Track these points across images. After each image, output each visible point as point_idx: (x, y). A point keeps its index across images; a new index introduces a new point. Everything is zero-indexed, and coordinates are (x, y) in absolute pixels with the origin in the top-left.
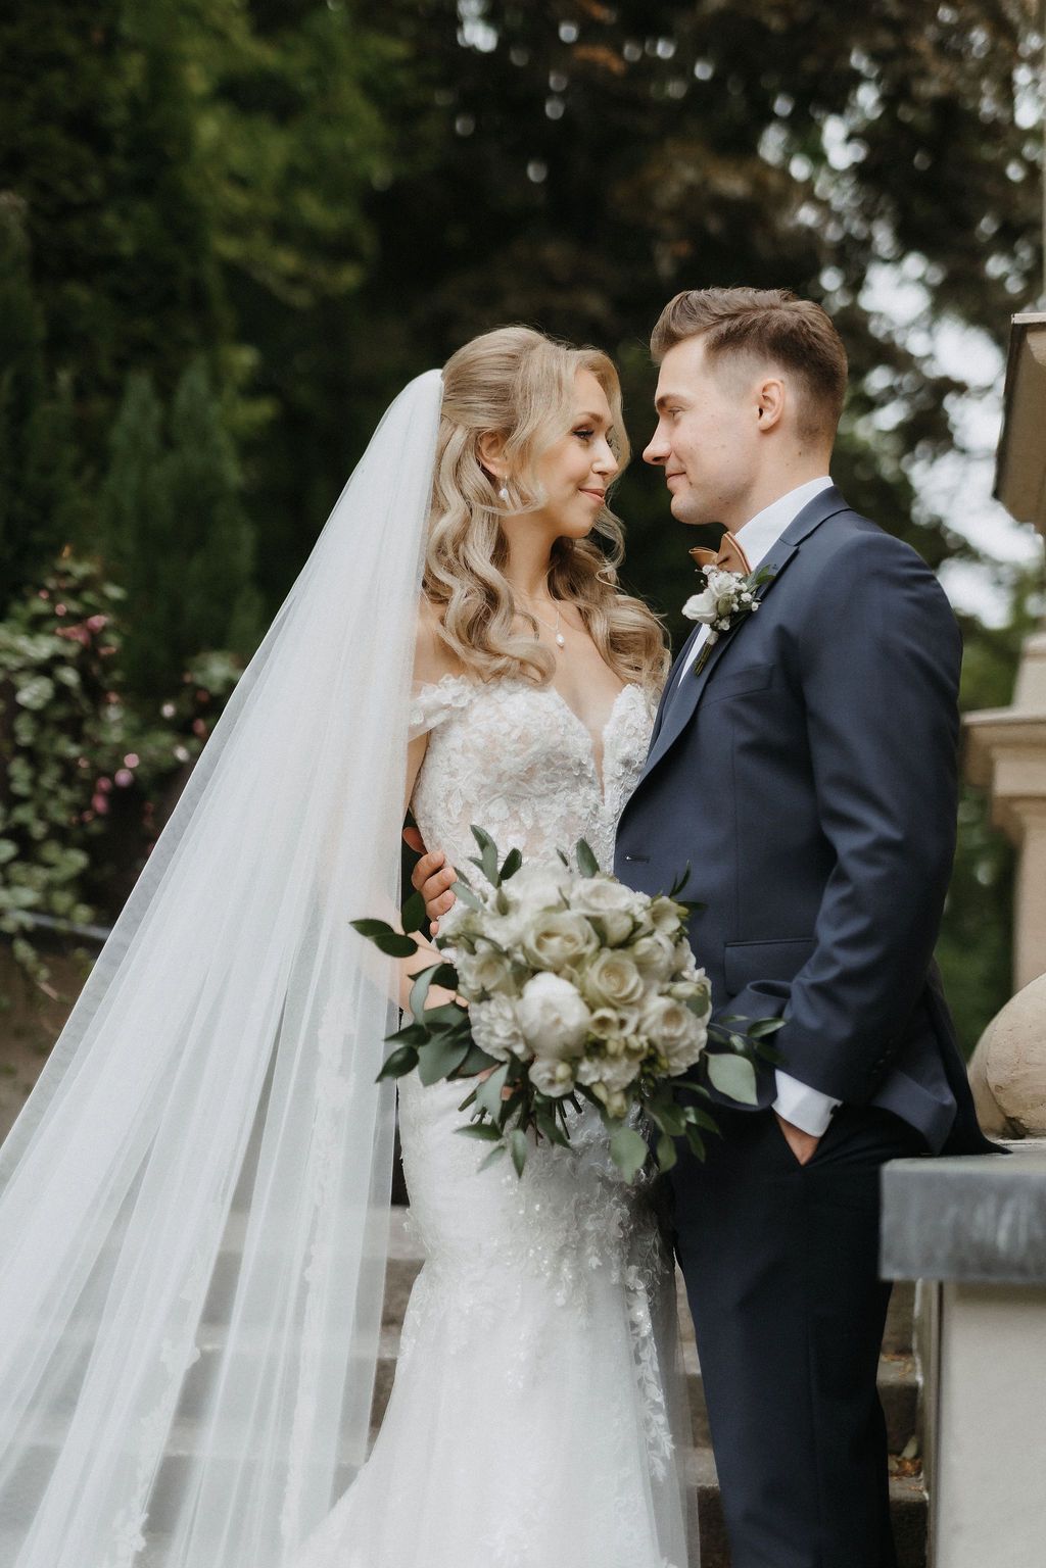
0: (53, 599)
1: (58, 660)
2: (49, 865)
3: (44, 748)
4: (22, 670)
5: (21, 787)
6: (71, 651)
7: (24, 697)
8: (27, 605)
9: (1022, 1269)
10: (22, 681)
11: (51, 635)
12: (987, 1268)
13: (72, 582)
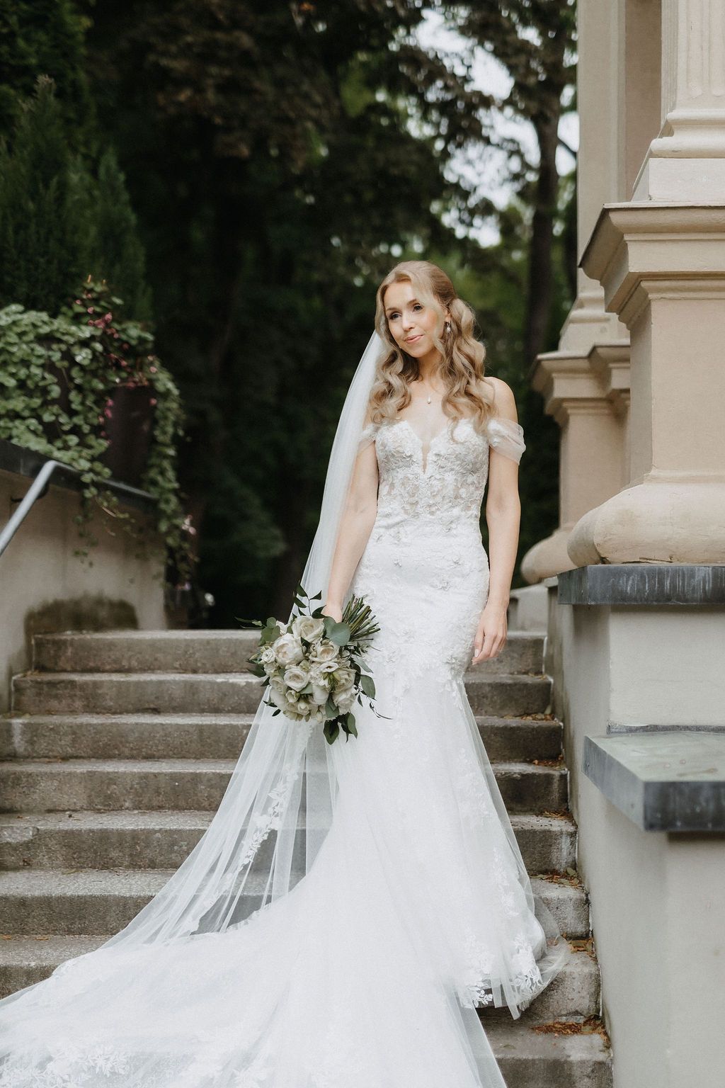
0: (84, 305)
1: (93, 338)
2: (90, 447)
3: (87, 386)
4: (75, 343)
5: (75, 406)
6: (98, 333)
7: (78, 359)
8: (70, 307)
9: (635, 600)
10: (76, 350)
11: (87, 324)
12: (623, 599)
13: (94, 295)
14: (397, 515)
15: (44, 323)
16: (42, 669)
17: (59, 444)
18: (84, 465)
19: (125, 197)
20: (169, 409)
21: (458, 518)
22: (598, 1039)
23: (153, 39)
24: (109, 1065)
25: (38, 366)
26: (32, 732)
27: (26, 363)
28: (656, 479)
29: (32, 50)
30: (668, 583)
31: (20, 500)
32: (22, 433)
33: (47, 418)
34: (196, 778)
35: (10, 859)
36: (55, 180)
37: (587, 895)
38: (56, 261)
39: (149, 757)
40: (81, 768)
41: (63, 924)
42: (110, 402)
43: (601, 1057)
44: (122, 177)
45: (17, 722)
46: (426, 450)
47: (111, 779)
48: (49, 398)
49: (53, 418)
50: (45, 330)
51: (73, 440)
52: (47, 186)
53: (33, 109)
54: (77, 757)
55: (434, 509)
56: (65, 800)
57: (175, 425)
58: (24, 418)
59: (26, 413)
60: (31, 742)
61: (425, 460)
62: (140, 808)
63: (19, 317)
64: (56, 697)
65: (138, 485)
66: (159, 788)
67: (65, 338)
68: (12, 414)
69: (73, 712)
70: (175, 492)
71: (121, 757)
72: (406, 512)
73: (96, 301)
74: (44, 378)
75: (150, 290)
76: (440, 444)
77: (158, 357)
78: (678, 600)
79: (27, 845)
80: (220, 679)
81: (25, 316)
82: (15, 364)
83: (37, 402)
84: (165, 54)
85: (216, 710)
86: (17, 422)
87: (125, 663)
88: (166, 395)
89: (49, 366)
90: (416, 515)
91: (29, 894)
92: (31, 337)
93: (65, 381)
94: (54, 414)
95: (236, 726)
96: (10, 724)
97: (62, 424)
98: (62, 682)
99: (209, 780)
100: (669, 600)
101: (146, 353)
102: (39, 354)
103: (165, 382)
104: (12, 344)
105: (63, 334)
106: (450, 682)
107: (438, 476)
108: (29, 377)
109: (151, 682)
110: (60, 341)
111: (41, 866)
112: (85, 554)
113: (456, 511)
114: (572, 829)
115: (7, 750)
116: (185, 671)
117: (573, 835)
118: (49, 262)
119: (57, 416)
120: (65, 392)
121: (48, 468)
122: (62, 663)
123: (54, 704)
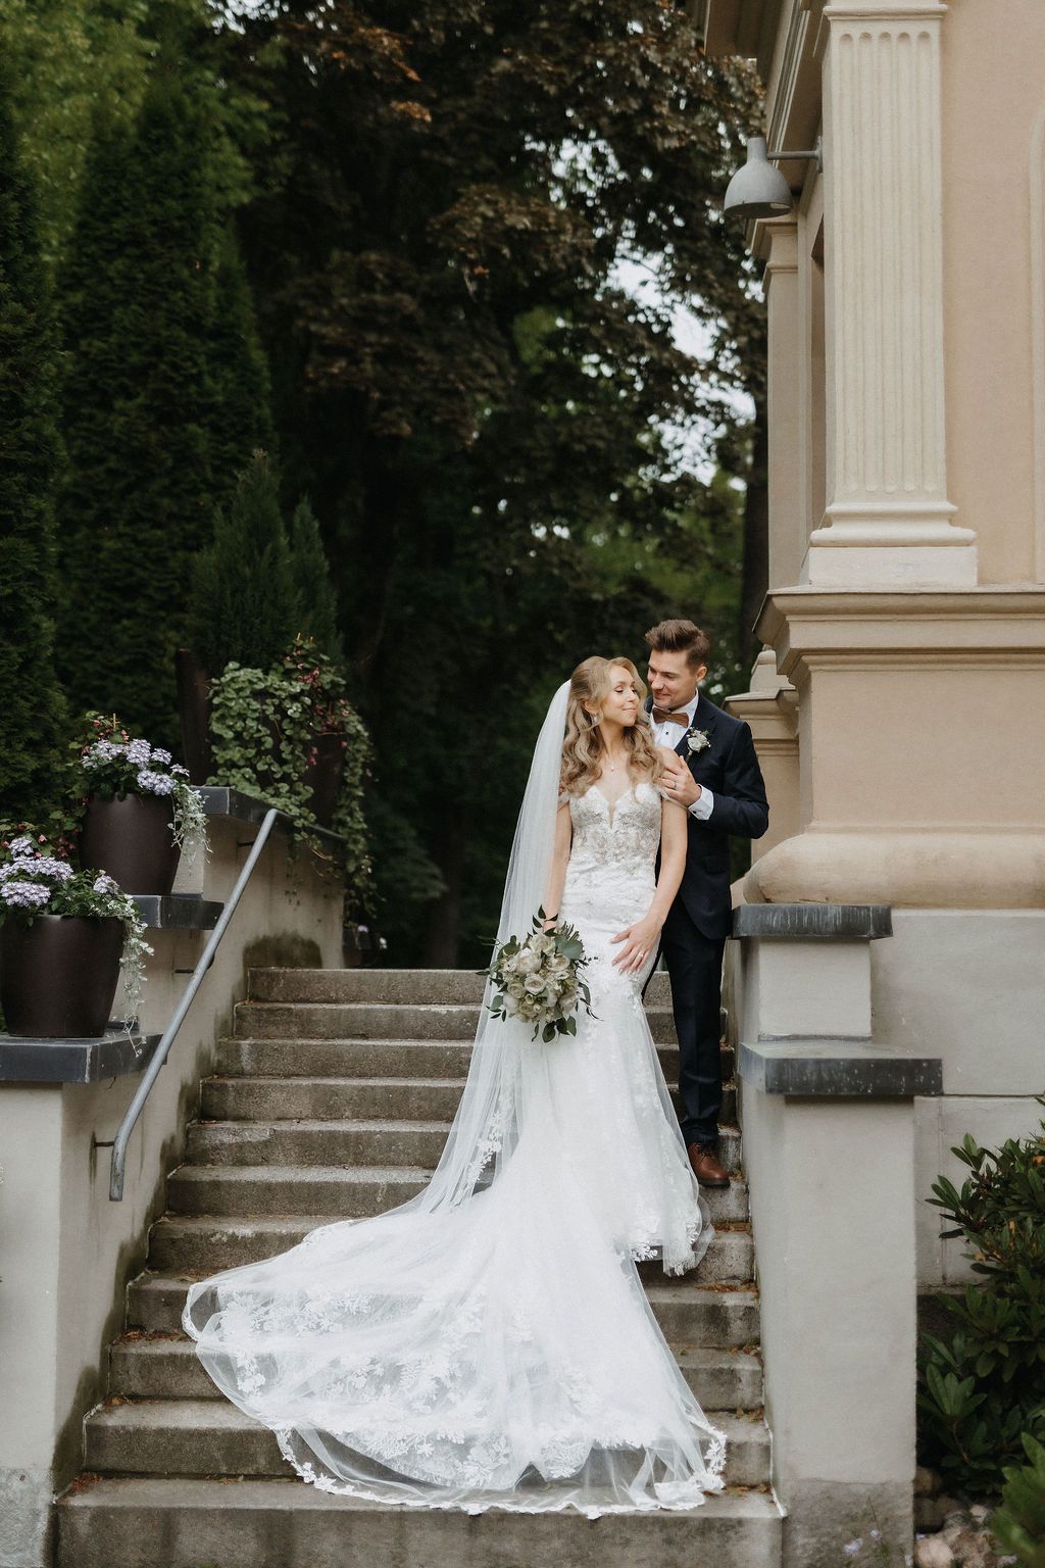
0: (294, 662)
1: (302, 693)
2: (298, 794)
3: (296, 737)
4: (286, 698)
5: (286, 756)
6: (307, 688)
7: (290, 712)
8: (282, 664)
9: (779, 932)
10: (287, 704)
11: (297, 680)
12: (770, 932)
13: (303, 652)
14: (589, 863)
15: (260, 679)
16: (257, 999)
17: (271, 790)
18: (295, 811)
19: (319, 544)
20: (359, 751)
21: (639, 865)
22: (750, 1294)
23: (302, 303)
24: (355, 1306)
25: (253, 719)
26: (257, 1051)
27: (242, 717)
28: (814, 830)
29: (220, 387)
30: (805, 919)
31: (252, 844)
32: (239, 781)
33: (261, 767)
34: (407, 1090)
35: (250, 1156)
36: (269, 547)
37: (747, 1186)
38: (269, 622)
39: (361, 1076)
40: (305, 1082)
41: (303, 1206)
42: (315, 750)
43: (751, 1304)
44: (316, 525)
45: (245, 1044)
46: (612, 810)
47: (334, 1092)
48: (263, 748)
49: (266, 767)
50: (260, 686)
51: (284, 787)
52: (261, 553)
53: (249, 481)
54: (297, 1075)
55: (619, 857)
56: (293, 1110)
57: (364, 766)
58: (239, 768)
59: (242, 763)
60: (257, 1061)
61: (611, 816)
62: (358, 1117)
63: (237, 674)
64: (274, 1023)
65: (328, 827)
66: (375, 1099)
67: (278, 693)
68: (229, 763)
69: (289, 1037)
70: (363, 832)
71: (337, 1075)
72: (597, 860)
73: (304, 658)
74: (258, 731)
75: (341, 636)
76: (624, 806)
77: (349, 700)
78: (815, 933)
79: (266, 1144)
80: (423, 1008)
81: (242, 672)
82: (233, 717)
83: (252, 752)
84: (316, 319)
85: (420, 1037)
86: (234, 771)
87: (333, 994)
88: (356, 738)
89: (263, 720)
90: (606, 862)
91: (273, 1180)
92: (248, 692)
93: (277, 733)
94: (267, 764)
95: (441, 1048)
96: (239, 1045)
97: (274, 773)
98: (280, 1009)
99: (419, 1093)
100: (807, 933)
101: (338, 698)
102: (255, 708)
103: (355, 725)
104: (231, 699)
105: (276, 690)
106: (631, 997)
107: (622, 831)
108: (244, 729)
109: (361, 1010)
110: (273, 696)
111: (277, 1162)
112: (294, 893)
113: (637, 859)
114: (736, 1134)
115: (236, 1067)
116: (389, 1002)
117: (738, 1139)
118: (263, 622)
119: (270, 765)
120: (277, 742)
121: (271, 815)
122: (274, 994)
123: (272, 1029)
